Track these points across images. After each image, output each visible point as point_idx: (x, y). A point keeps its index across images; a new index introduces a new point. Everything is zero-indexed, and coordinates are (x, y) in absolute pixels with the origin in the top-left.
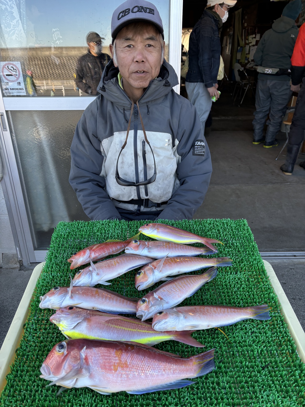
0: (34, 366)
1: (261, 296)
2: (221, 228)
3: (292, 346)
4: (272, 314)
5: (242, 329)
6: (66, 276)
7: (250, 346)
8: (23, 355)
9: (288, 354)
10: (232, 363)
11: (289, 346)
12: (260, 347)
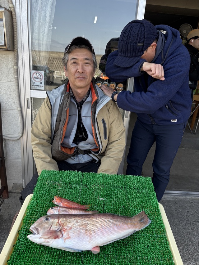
0: (23, 256)
1: (155, 224)
2: (136, 181)
3: (170, 255)
4: (161, 236)
5: (143, 244)
6: (45, 203)
7: (146, 254)
8: (17, 249)
9: (168, 260)
10: (135, 263)
11: (168, 256)
12: (152, 255)
